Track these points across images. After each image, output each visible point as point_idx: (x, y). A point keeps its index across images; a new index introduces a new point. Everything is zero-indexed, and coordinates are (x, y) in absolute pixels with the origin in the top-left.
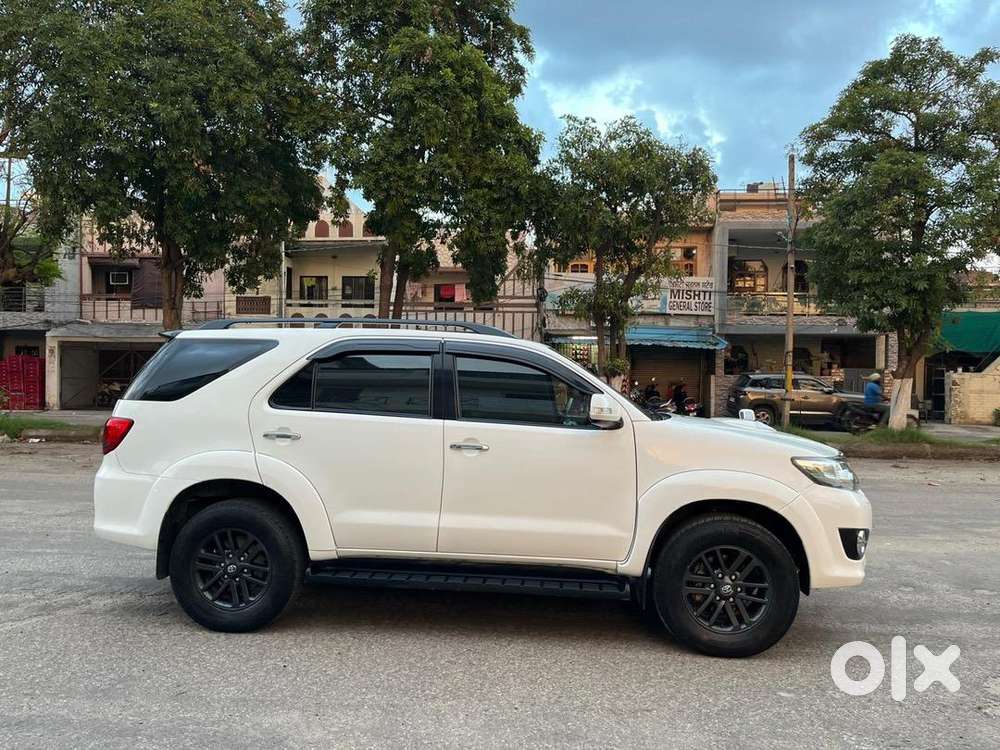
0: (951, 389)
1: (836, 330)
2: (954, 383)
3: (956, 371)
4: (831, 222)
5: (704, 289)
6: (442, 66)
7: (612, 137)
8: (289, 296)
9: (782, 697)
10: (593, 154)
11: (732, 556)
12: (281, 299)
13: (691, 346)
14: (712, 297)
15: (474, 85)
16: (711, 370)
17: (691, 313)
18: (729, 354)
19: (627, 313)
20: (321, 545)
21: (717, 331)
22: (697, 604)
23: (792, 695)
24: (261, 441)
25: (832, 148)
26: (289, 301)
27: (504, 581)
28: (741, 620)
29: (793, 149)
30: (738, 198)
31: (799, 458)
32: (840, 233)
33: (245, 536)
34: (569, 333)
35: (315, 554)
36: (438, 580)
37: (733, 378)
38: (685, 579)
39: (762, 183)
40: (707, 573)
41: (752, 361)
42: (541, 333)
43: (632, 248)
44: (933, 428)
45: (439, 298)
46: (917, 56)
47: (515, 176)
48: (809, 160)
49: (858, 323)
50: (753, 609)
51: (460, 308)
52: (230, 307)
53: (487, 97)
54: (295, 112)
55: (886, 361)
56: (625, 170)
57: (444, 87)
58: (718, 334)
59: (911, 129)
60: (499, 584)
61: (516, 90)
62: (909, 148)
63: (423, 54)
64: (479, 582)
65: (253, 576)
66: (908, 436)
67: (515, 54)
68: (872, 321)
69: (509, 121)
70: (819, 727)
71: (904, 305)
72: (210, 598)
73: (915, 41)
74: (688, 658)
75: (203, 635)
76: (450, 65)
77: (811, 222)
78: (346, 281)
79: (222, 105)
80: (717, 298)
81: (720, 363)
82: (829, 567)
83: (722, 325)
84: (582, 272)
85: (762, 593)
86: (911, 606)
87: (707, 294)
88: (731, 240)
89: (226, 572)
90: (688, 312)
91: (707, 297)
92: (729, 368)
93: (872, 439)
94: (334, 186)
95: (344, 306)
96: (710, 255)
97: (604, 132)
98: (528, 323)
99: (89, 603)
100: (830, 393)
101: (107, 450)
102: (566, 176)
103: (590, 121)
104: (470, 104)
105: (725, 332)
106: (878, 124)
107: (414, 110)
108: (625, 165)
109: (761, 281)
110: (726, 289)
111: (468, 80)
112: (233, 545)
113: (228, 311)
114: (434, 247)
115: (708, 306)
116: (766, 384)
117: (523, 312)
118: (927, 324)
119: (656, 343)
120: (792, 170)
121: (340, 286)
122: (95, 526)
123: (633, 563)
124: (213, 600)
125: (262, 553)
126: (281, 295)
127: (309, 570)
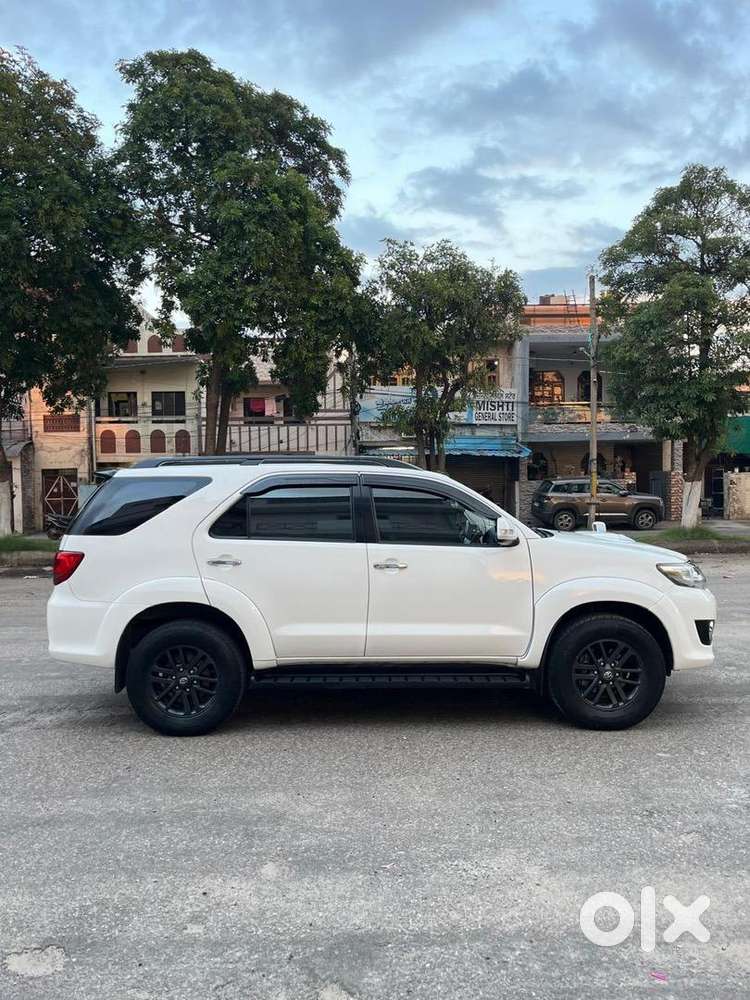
0: (729, 488)
1: (628, 436)
2: (732, 482)
3: (733, 471)
4: (630, 339)
5: (507, 400)
6: (269, 191)
7: (430, 258)
8: (98, 414)
9: (661, 757)
10: (413, 275)
11: (610, 646)
12: (90, 417)
13: (497, 454)
14: (515, 408)
15: (299, 210)
16: (515, 476)
17: (496, 423)
18: (531, 461)
19: (446, 427)
20: (262, 656)
21: (520, 439)
22: (583, 688)
23: (668, 755)
24: (206, 568)
25: (628, 268)
26: (98, 419)
27: (423, 678)
28: (619, 699)
29: (592, 270)
30: (537, 313)
31: (663, 565)
32: (637, 350)
33: (195, 653)
34: (379, 444)
35: (257, 664)
36: (366, 680)
37: (536, 484)
38: (575, 667)
39: (553, 296)
40: (591, 662)
41: (551, 466)
42: (355, 446)
43: (446, 364)
44: (712, 524)
45: (248, 412)
46: (704, 184)
47: (341, 298)
48: (607, 280)
49: (654, 432)
50: (628, 689)
51: (270, 422)
52: (37, 425)
53: (312, 222)
54: (118, 233)
55: (673, 464)
56: (445, 293)
57: (273, 212)
58: (522, 443)
59: (696, 250)
60: (419, 680)
61: (333, 212)
62: (695, 269)
63: (249, 179)
64: (402, 680)
65: (202, 686)
66: (698, 533)
67: (330, 176)
68: (668, 430)
69: (331, 244)
70: (696, 777)
71: (695, 415)
72: (164, 707)
73: (703, 171)
74: (577, 732)
75: (160, 741)
76: (276, 190)
77: (610, 338)
78: (156, 396)
79: (48, 228)
80: (520, 409)
81: (523, 469)
82: (688, 651)
83: (525, 434)
84: (391, 385)
85: (634, 676)
86: (738, 682)
87: (510, 404)
88: (532, 353)
89: (178, 683)
90: (493, 422)
91: (510, 408)
92: (532, 474)
93: (668, 538)
94: (161, 308)
95: (154, 422)
96: (511, 367)
97: (421, 253)
98: (341, 436)
99: (34, 720)
100: (624, 495)
101: (58, 582)
102: (386, 296)
103: (409, 244)
104: (296, 229)
105: (527, 440)
106: (669, 246)
107: (242, 235)
108: (446, 288)
109: (558, 390)
110: (527, 400)
111: (294, 205)
112: (183, 659)
113: (34, 429)
114: (252, 364)
115: (510, 417)
116: (567, 489)
117: (336, 425)
118: (714, 432)
119: (465, 452)
120: (592, 290)
121: (150, 403)
122: (50, 648)
123: (532, 657)
124: (167, 710)
125: (210, 667)
126: (91, 413)
127: (253, 678)
